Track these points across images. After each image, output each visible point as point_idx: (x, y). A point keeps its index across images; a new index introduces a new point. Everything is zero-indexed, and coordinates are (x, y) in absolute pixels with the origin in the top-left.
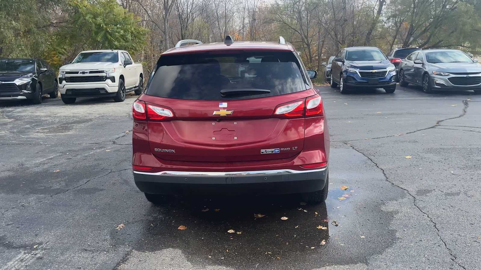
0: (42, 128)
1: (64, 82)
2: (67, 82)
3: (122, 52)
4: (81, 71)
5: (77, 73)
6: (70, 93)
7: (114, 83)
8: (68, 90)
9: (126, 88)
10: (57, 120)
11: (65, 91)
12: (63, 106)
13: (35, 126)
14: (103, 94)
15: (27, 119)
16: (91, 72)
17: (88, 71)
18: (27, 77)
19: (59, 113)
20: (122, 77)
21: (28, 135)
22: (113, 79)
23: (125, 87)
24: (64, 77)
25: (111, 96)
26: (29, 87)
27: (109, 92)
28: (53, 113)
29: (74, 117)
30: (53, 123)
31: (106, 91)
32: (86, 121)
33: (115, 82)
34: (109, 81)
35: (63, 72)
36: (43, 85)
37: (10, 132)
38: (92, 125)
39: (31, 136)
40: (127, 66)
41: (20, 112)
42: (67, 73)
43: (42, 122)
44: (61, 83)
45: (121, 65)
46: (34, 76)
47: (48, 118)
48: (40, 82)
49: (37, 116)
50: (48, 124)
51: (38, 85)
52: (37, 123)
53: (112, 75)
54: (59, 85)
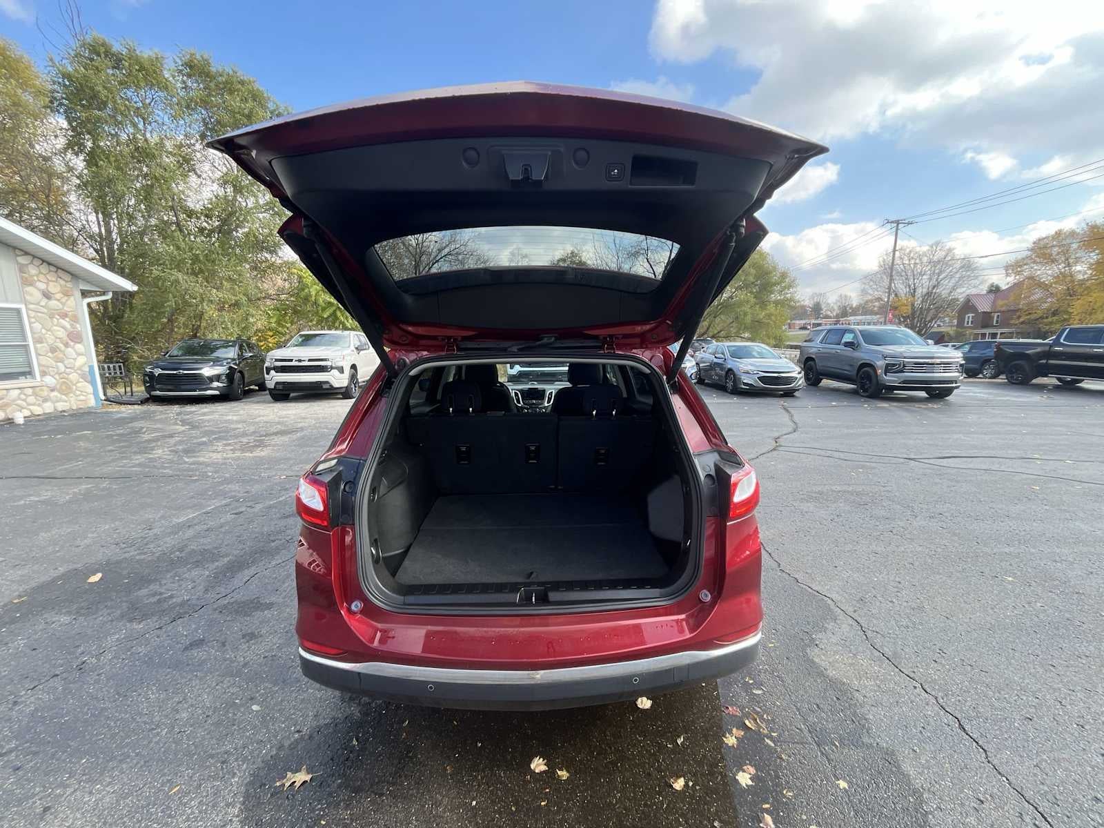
0: (225, 442)
1: (273, 372)
2: (276, 372)
3: (357, 335)
4: (297, 359)
5: (291, 360)
6: (280, 387)
7: (342, 375)
8: (277, 383)
9: (360, 380)
10: (252, 429)
11: (274, 385)
12: (271, 405)
13: (215, 439)
14: (327, 389)
15: (210, 426)
16: (310, 360)
17: (307, 359)
18: (222, 365)
19: (260, 416)
20: (354, 367)
21: (194, 457)
22: (341, 370)
23: (357, 379)
24: (272, 366)
25: (338, 391)
26: (224, 378)
27: (335, 386)
28: (251, 416)
29: (279, 423)
30: (244, 434)
31: (331, 386)
32: (293, 432)
33: (343, 373)
34: (335, 372)
35: (272, 359)
36: (246, 376)
37: (170, 451)
38: (302, 438)
39: (201, 459)
40: (362, 352)
41: (204, 414)
42: (276, 360)
43: (229, 432)
44: (268, 374)
45: (353, 351)
46: (234, 364)
47: (240, 426)
48: (240, 372)
49: (226, 421)
50: (236, 437)
51: (237, 375)
52: (222, 434)
53: (339, 364)
54: (266, 376)
